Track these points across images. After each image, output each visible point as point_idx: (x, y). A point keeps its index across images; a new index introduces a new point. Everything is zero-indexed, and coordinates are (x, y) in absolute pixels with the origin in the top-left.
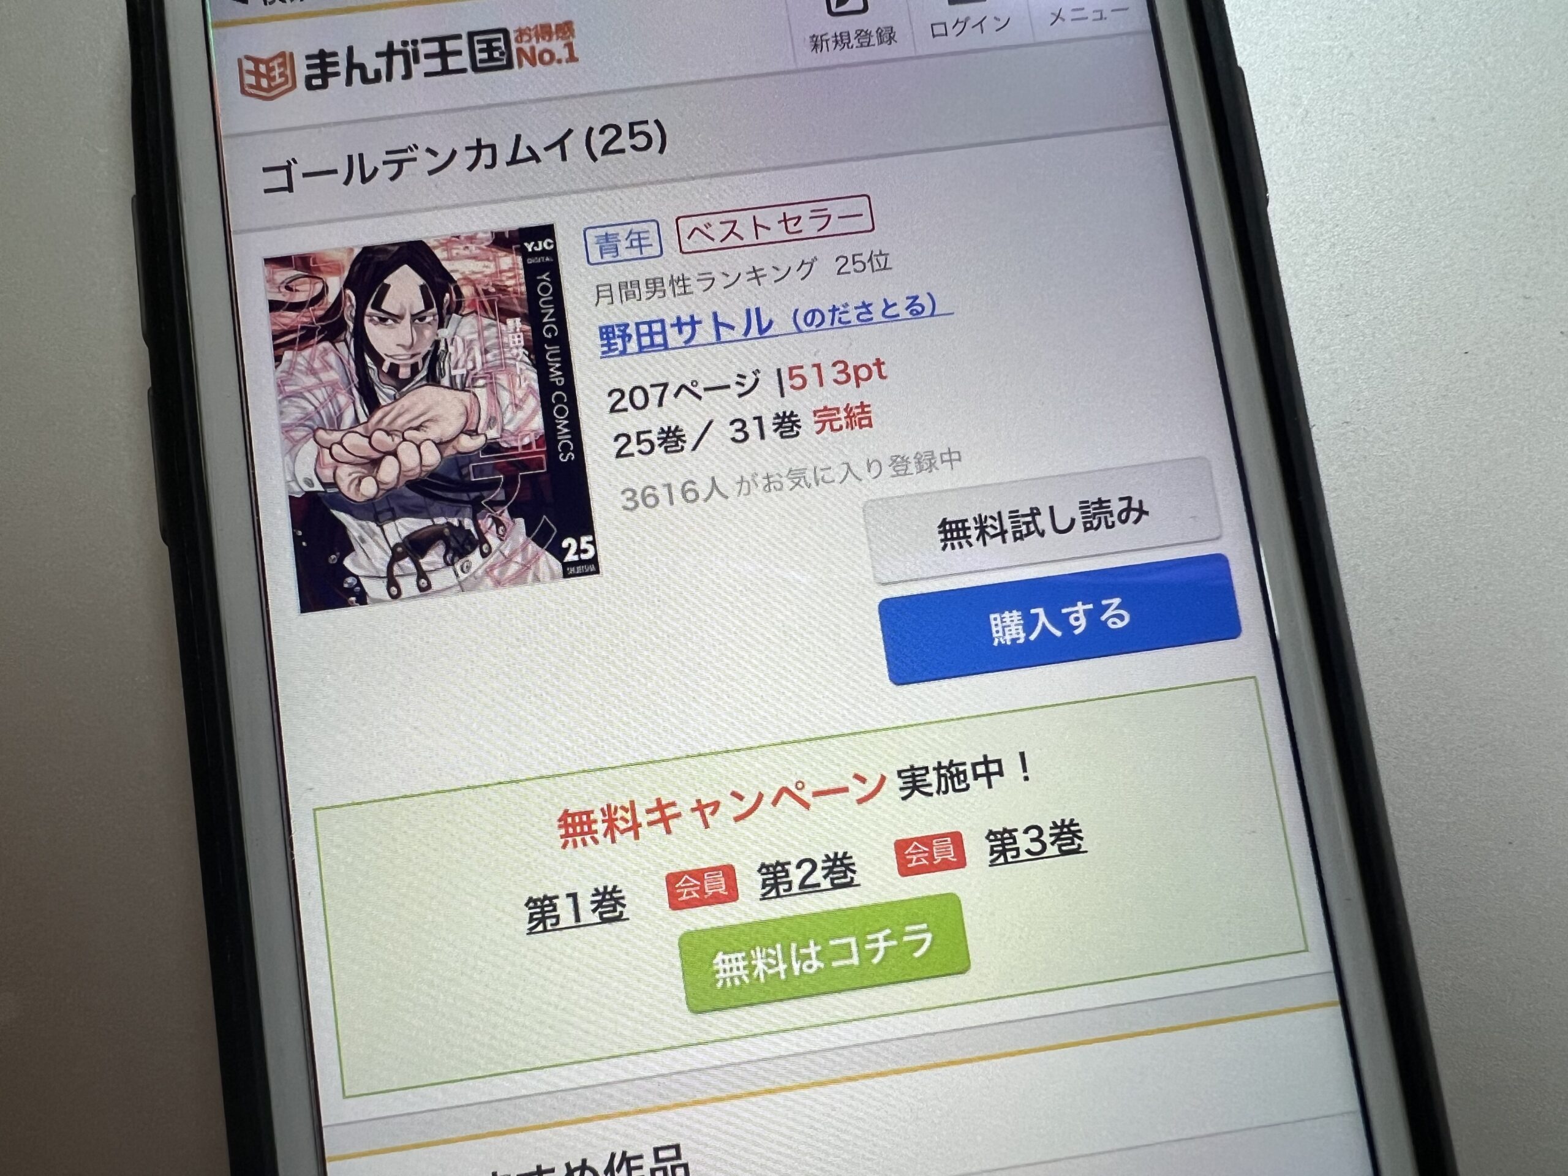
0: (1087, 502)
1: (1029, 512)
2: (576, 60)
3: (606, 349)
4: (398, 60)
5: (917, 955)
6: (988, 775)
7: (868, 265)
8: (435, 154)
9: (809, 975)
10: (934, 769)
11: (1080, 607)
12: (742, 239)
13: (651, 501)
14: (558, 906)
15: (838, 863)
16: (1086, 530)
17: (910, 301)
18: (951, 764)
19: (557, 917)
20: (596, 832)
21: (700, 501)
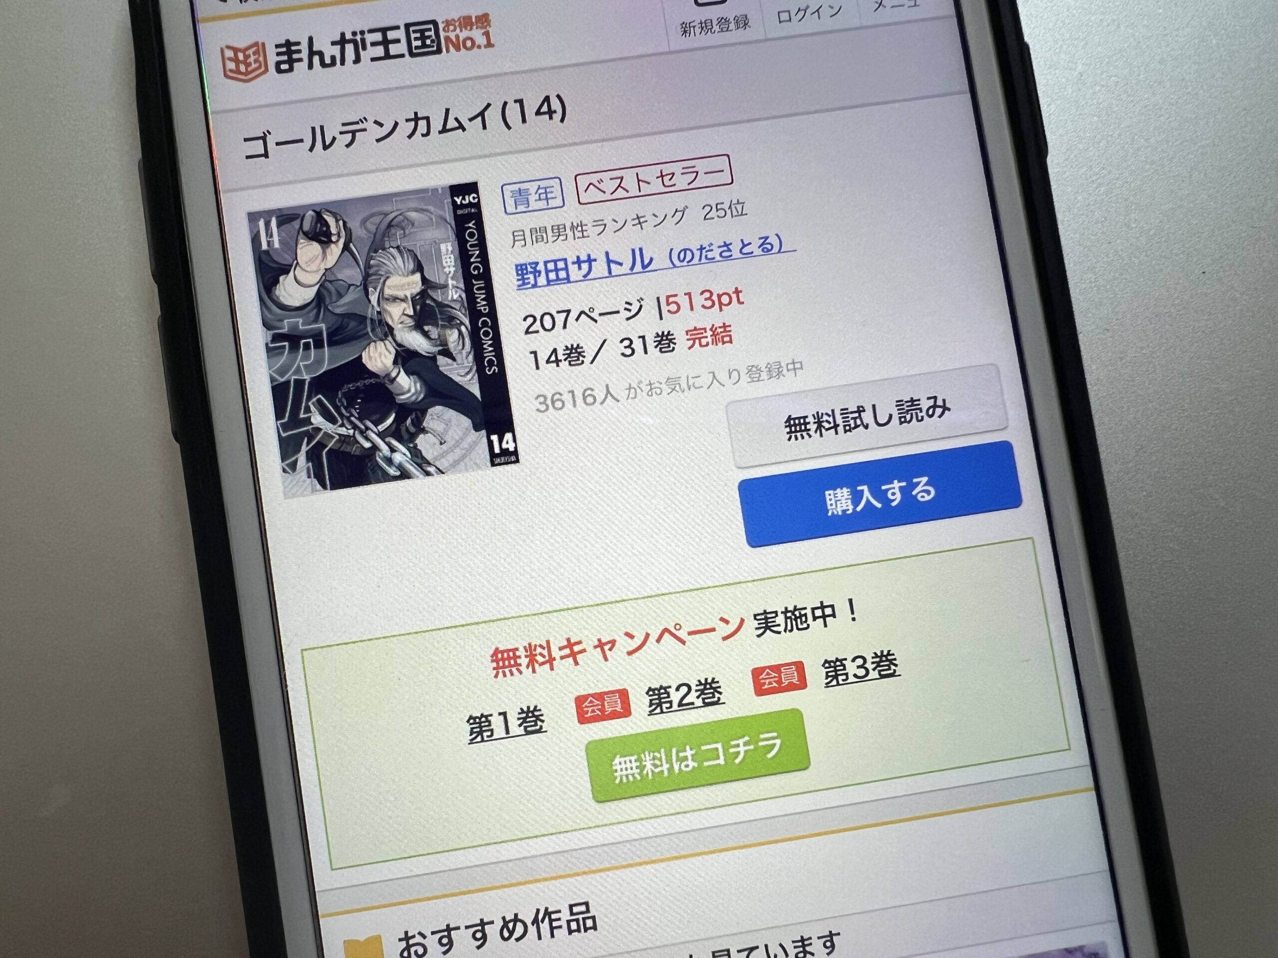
0: (902, 401)
1: (856, 410)
2: (493, 46)
3: (521, 282)
4: (350, 48)
5: (770, 756)
6: (824, 617)
7: (729, 212)
8: (381, 125)
9: (687, 772)
10: (782, 613)
11: (896, 484)
12: (627, 191)
13: (558, 404)
14: (492, 722)
15: (708, 686)
16: (901, 423)
17: (762, 241)
18: (795, 609)
19: (492, 730)
20: (520, 665)
21: (597, 404)
